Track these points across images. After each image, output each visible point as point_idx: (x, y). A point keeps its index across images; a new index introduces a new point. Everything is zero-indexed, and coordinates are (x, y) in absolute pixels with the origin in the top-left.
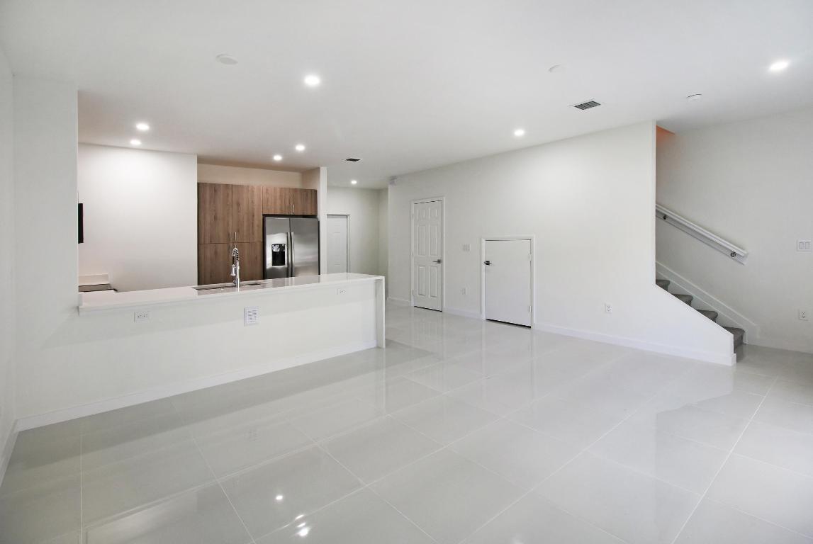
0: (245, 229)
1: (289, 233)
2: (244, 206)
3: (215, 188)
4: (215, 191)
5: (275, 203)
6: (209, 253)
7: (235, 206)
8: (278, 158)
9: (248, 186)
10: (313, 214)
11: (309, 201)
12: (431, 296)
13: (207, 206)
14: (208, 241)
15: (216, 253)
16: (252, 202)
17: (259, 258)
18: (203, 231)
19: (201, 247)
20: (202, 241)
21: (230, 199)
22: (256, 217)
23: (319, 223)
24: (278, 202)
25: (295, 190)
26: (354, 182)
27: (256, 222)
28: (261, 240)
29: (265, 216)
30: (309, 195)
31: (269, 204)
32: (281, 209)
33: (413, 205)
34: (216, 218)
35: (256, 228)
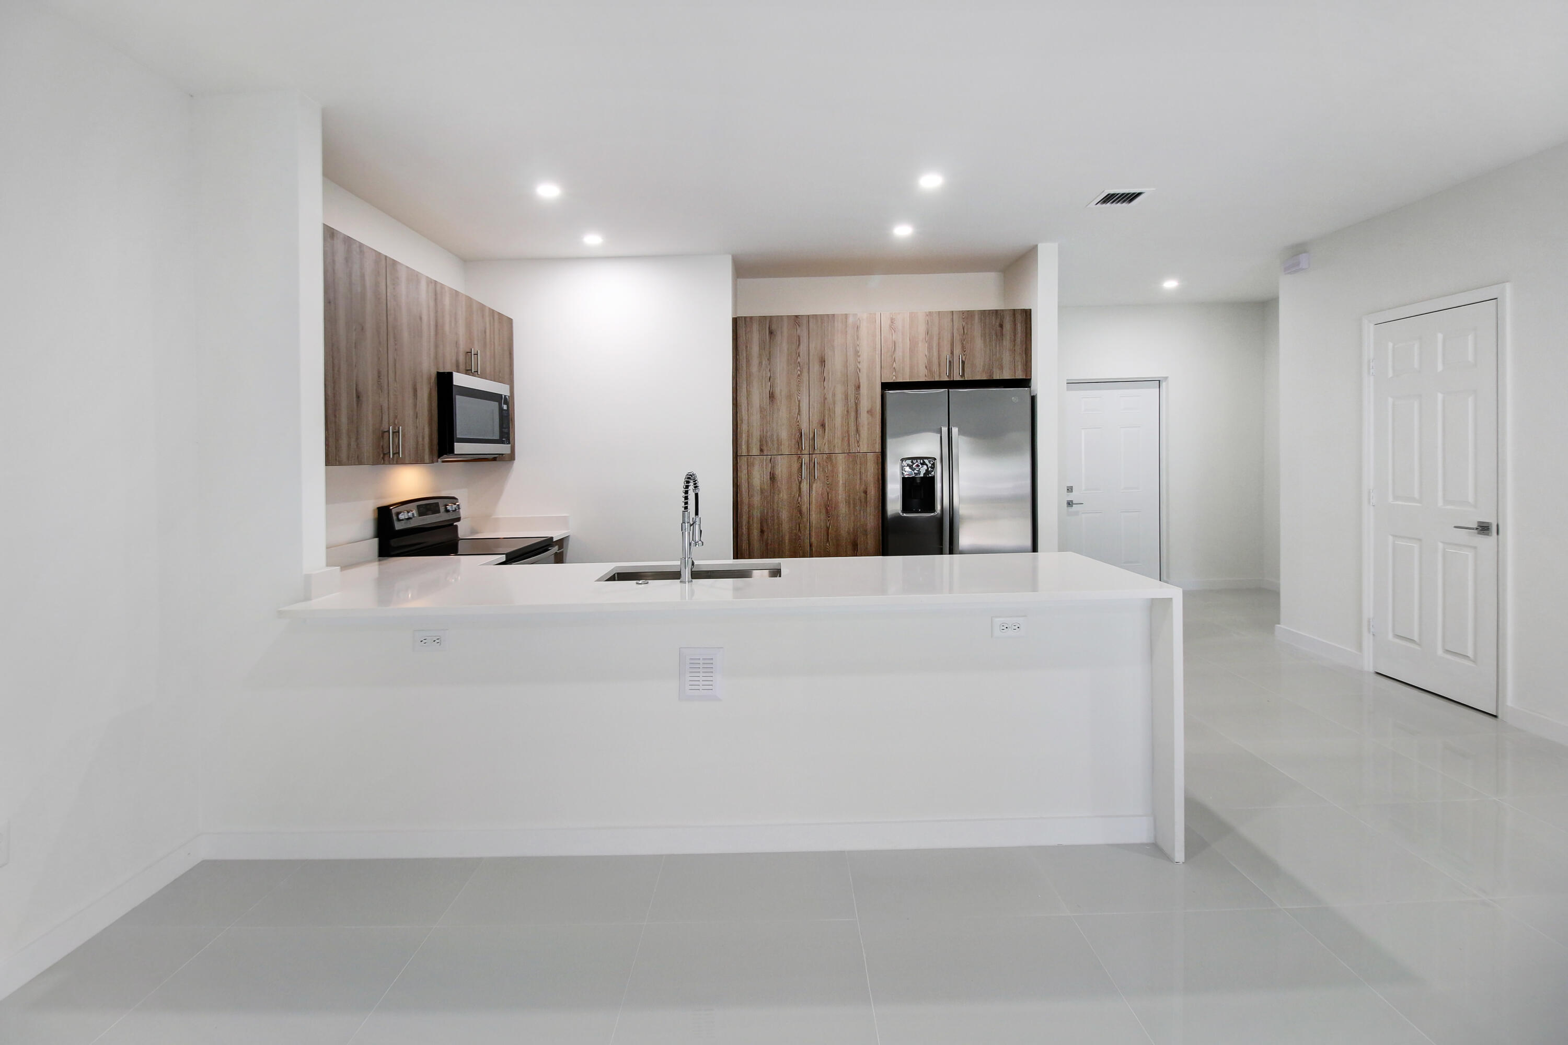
0: (838, 421)
1: (945, 429)
2: (836, 363)
3: (770, 325)
4: (771, 333)
5: (912, 351)
6: (758, 477)
7: (815, 367)
8: (903, 231)
9: (846, 316)
10: (1020, 375)
11: (1007, 343)
12: (1447, 651)
13: (754, 369)
14: (755, 451)
15: (773, 477)
16: (857, 353)
17: (873, 492)
18: (744, 428)
19: (743, 462)
20: (743, 450)
21: (803, 348)
22: (864, 390)
23: (1033, 399)
24: (922, 349)
25: (968, 316)
26: (1170, 284)
27: (865, 405)
28: (878, 448)
29: (886, 386)
30: (1008, 326)
31: (899, 354)
32: (928, 367)
33: (1369, 330)
34: (772, 396)
35: (864, 417)
